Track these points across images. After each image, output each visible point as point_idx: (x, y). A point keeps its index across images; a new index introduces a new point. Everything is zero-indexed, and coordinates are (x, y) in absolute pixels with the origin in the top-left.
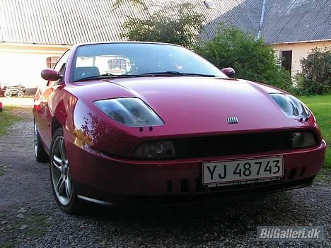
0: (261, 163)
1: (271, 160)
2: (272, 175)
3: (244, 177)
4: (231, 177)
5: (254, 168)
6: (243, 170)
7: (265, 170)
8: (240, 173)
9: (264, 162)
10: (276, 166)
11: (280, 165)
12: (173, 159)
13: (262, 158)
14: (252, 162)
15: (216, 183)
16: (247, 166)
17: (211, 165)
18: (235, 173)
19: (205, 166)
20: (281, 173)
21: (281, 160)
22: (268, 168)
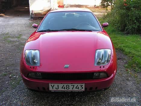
0: (74, 86)
1: (79, 85)
2: (79, 90)
3: (66, 90)
5: (71, 87)
6: (66, 87)
7: (76, 88)
8: (64, 88)
9: (76, 85)
10: (81, 87)
11: (83, 86)
14: (70, 85)
15: (55, 91)
16: (68, 86)
18: (62, 88)
19: (50, 84)
20: (83, 90)
21: (84, 85)
22: (77, 87)
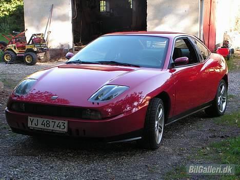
0: (55, 122)
1: (61, 122)
2: (61, 130)
3: (46, 127)
4: (40, 126)
5: (52, 124)
6: (46, 124)
7: (57, 126)
8: (44, 125)
9: (57, 122)
10: (63, 125)
11: (66, 125)
12: (23, 112)
13: (56, 119)
14: (51, 121)
15: (33, 128)
16: (48, 122)
17: (32, 118)
18: (42, 124)
19: (29, 118)
20: (66, 130)
21: (66, 122)
22: (59, 126)
